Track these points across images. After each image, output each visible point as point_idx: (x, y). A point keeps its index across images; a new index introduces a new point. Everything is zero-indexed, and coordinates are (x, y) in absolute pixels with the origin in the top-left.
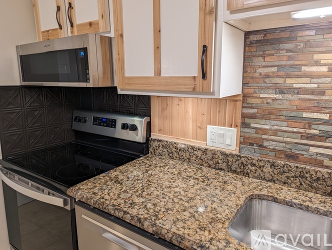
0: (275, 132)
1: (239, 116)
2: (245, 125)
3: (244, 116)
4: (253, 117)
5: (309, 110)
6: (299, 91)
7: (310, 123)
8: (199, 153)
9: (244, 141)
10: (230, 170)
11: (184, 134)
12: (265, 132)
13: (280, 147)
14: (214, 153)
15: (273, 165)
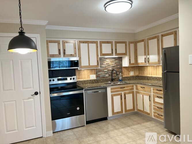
0: (101, 74)
1: (95, 72)
2: (97, 74)
3: (96, 72)
4: (98, 72)
5: (105, 70)
6: (103, 67)
7: (105, 72)
8: (89, 81)
9: (97, 77)
10: (95, 82)
11: (85, 78)
12: (100, 74)
13: (102, 76)
14: (92, 80)
15: (102, 79)
